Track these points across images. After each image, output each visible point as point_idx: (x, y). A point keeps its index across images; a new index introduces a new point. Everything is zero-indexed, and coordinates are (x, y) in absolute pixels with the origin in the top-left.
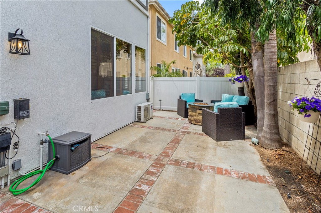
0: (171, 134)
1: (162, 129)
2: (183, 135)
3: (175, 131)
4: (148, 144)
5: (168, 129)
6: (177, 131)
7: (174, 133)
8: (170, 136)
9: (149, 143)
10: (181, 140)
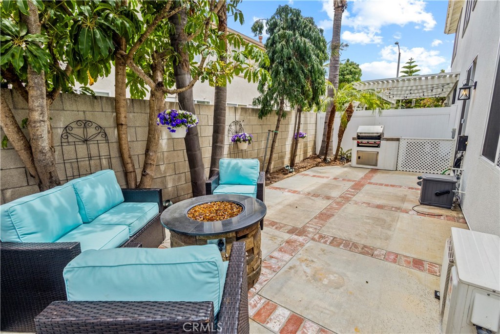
0: (331, 230)
1: (355, 245)
2: (308, 225)
3: (321, 237)
4: (368, 215)
5: (338, 245)
6: (317, 237)
7: (325, 232)
8: (334, 226)
9: (366, 216)
10: (315, 218)
